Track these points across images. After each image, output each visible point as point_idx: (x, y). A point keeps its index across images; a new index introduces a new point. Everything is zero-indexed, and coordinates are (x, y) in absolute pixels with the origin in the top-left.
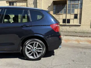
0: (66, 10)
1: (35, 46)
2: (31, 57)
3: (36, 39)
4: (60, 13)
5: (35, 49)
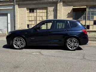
0: (86, 16)
4: (79, 19)
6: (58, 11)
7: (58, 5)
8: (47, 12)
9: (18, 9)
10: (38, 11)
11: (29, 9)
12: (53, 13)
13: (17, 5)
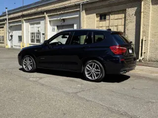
1: (94, 67)
2: (90, 78)
3: (95, 61)
5: (93, 70)
6: (142, 14)
7: (143, 3)
8: (125, 18)
9: (85, 16)
10: (112, 17)
11: (99, 15)
12: (134, 18)
13: (84, 12)
